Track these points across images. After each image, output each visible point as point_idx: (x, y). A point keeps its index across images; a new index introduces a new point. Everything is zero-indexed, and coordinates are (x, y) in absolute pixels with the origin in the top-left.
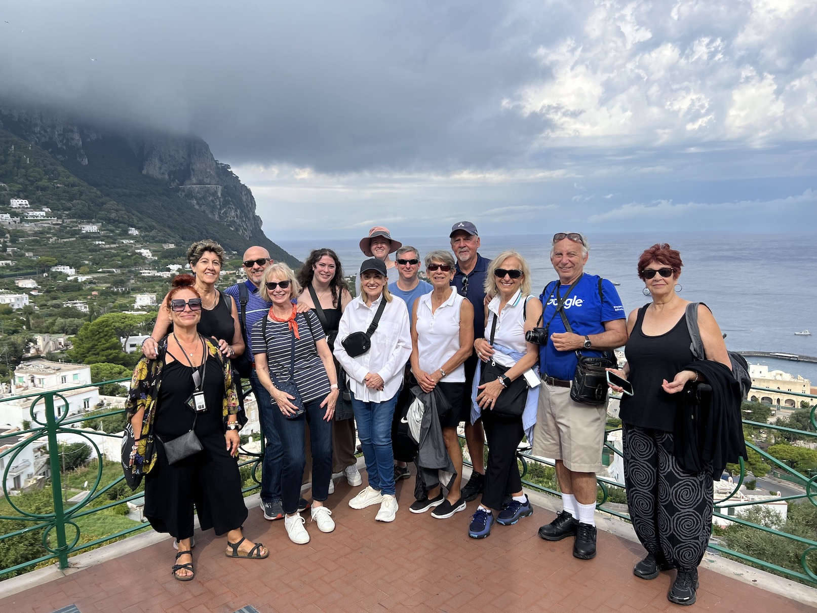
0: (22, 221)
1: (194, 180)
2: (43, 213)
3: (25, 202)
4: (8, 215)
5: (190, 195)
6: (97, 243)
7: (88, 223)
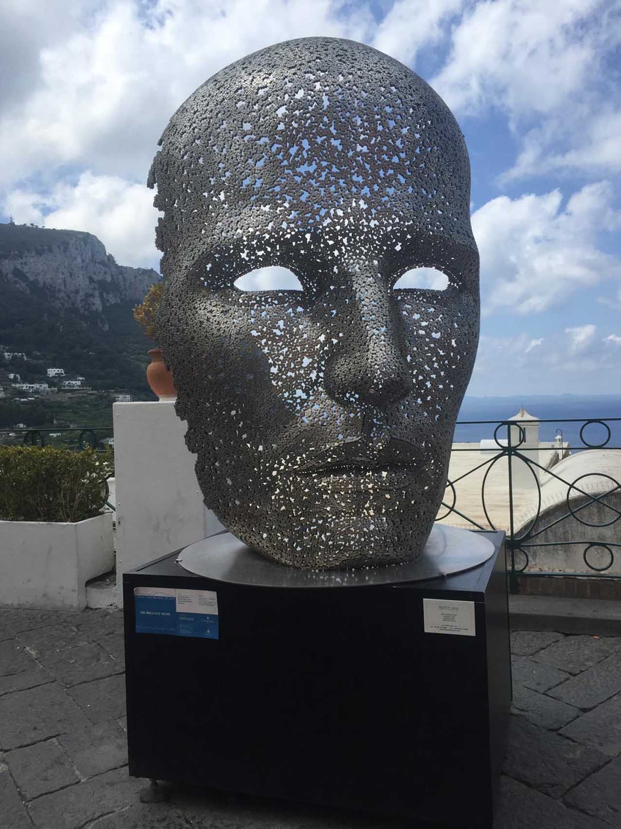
0: (59, 390)
2: (79, 383)
3: (61, 371)
4: (46, 385)
7: (121, 392)
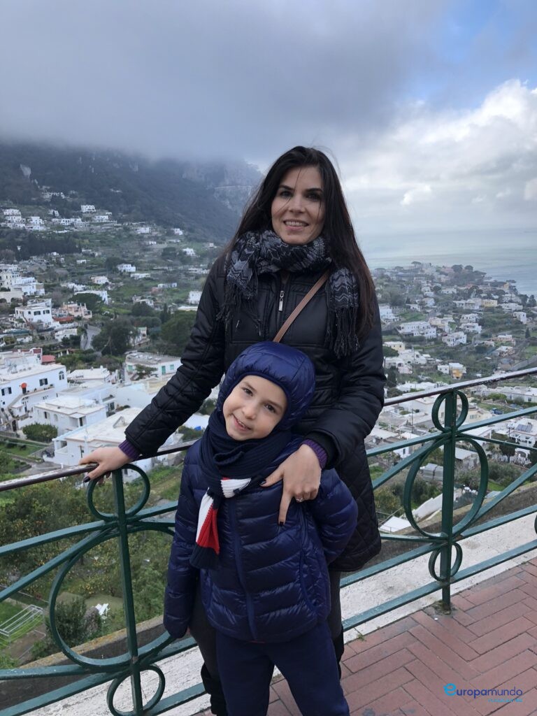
0: (90, 224)
1: (227, 182)
2: (107, 217)
3: (92, 207)
4: (80, 219)
5: (223, 196)
6: (150, 243)
7: (142, 225)
